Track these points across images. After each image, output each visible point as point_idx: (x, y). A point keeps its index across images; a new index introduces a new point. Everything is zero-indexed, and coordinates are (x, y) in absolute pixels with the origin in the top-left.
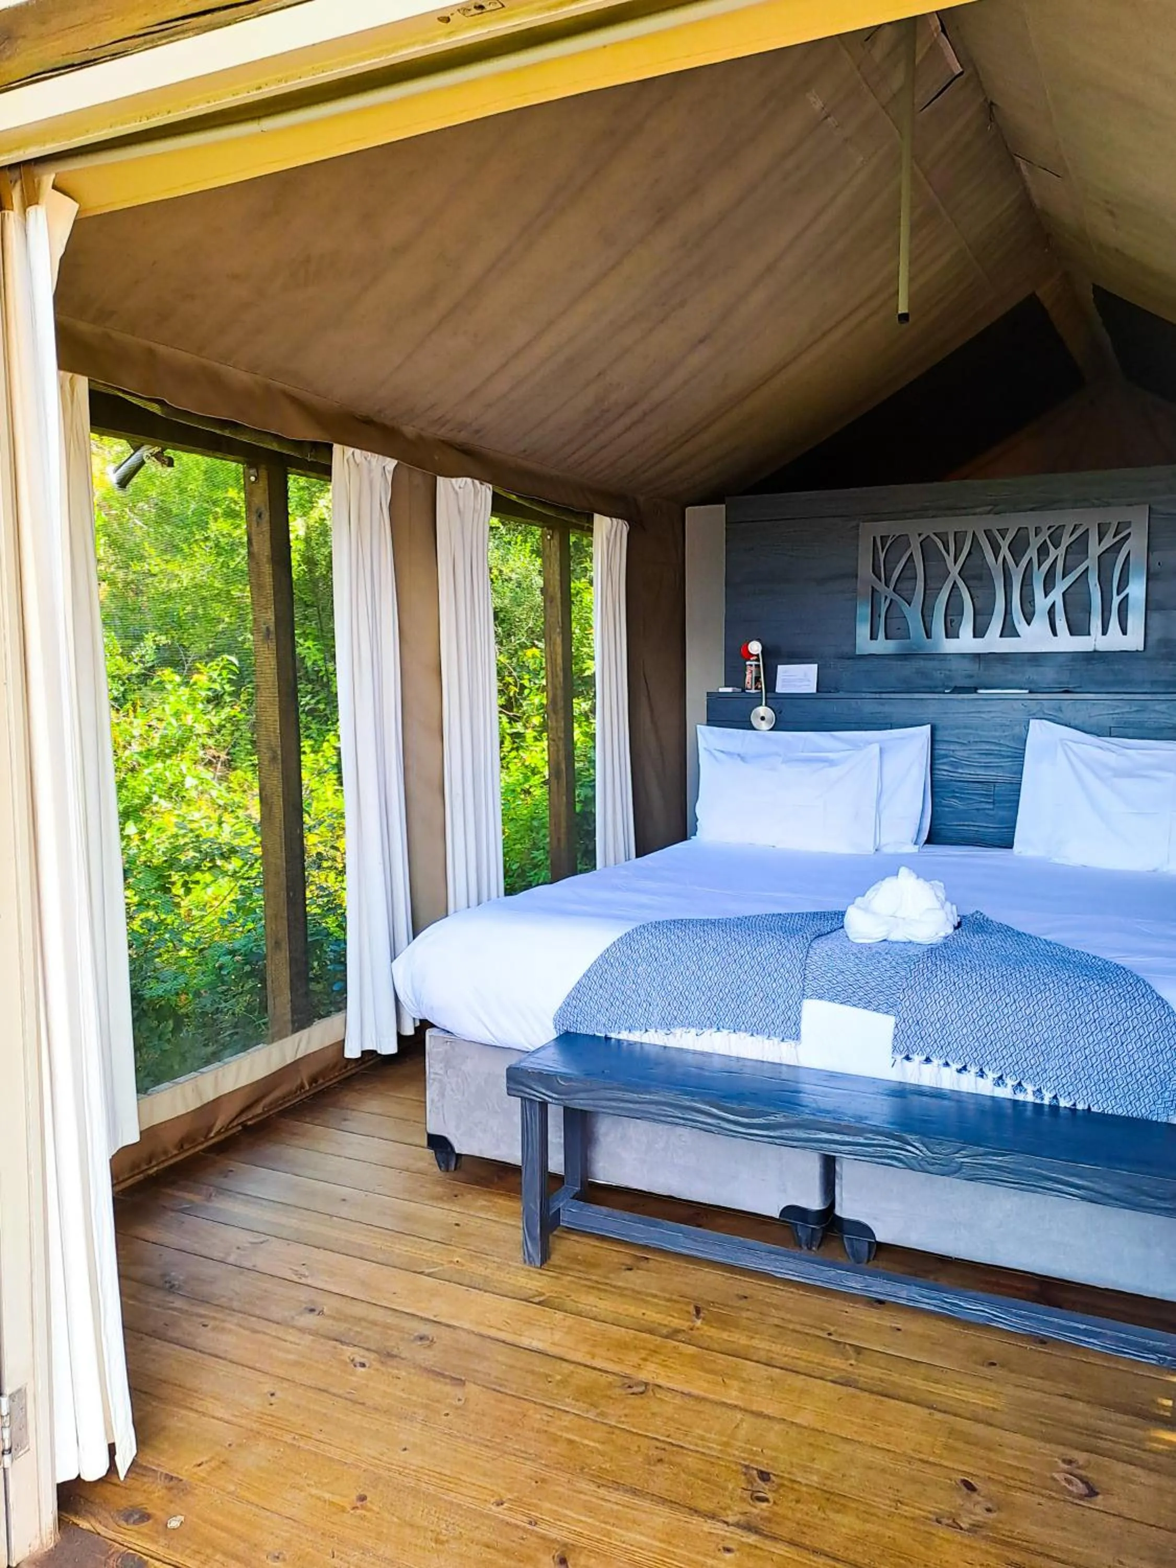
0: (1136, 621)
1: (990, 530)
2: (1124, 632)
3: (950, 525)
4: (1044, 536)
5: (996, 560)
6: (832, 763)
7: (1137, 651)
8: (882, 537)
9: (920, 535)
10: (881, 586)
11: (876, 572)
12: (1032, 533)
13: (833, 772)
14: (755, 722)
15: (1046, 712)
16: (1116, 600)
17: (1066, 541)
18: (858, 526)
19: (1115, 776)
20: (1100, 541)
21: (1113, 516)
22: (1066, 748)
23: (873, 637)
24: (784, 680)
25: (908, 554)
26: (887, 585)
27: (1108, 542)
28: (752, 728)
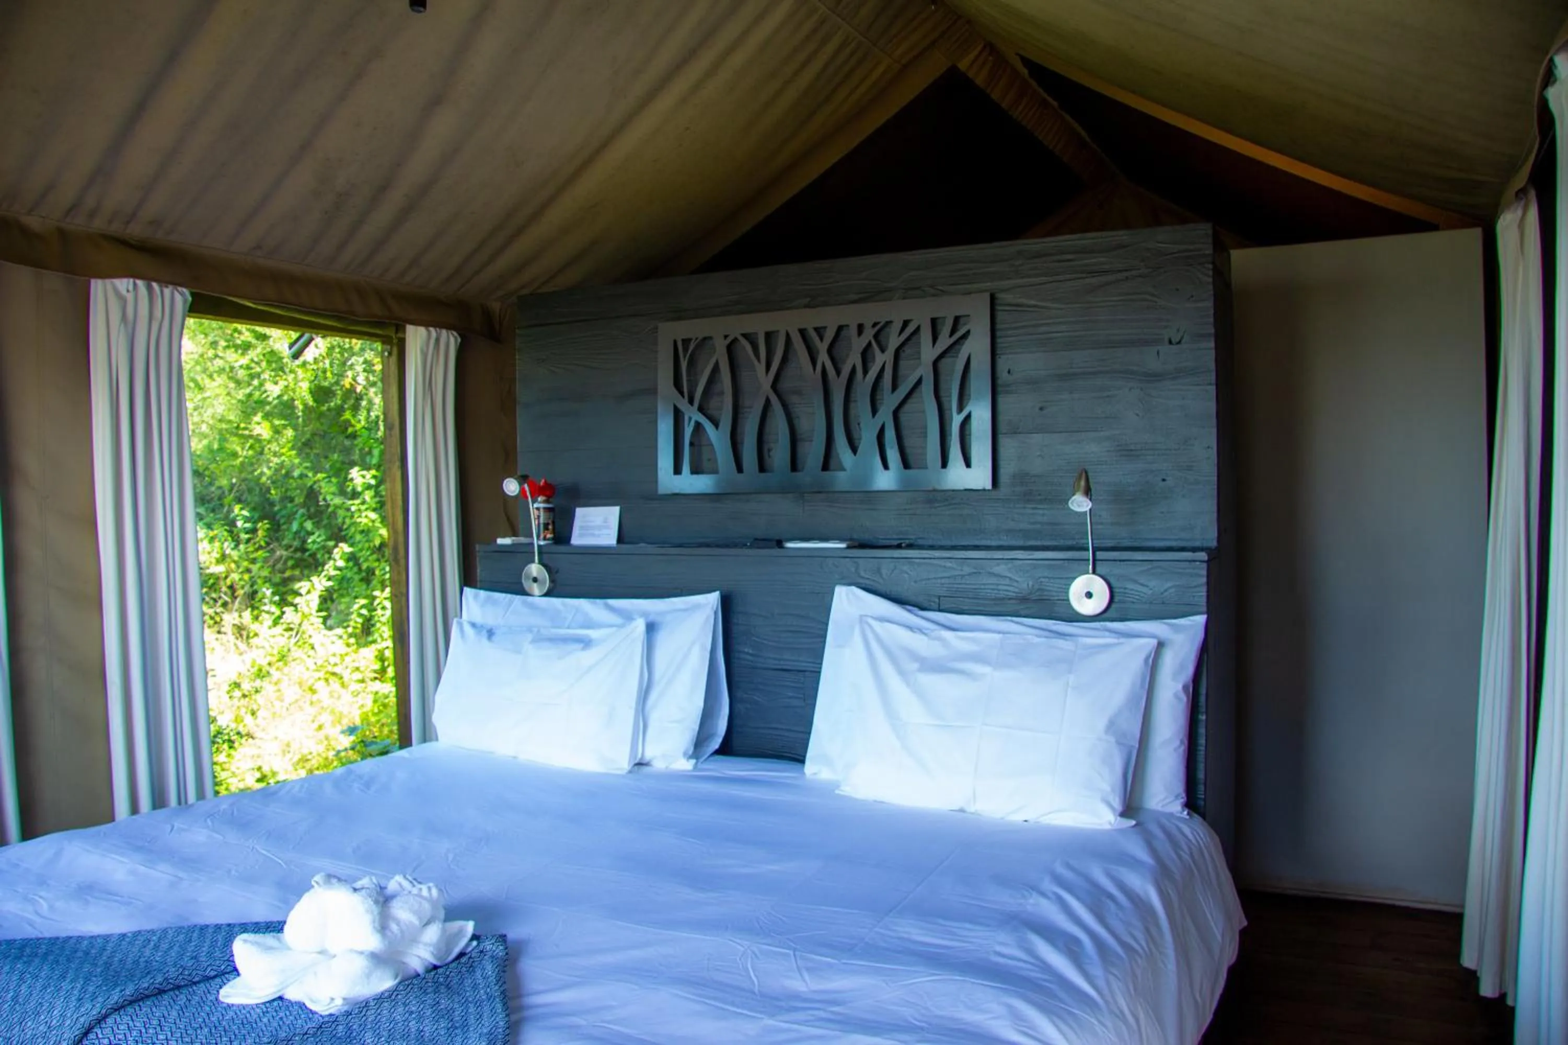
0: (981, 450)
1: (805, 329)
2: (968, 465)
3: (758, 324)
4: (869, 334)
5: (814, 369)
6: (586, 643)
7: (984, 490)
8: (683, 340)
9: (726, 337)
10: (683, 405)
11: (678, 384)
12: (853, 330)
13: (587, 657)
14: (527, 584)
15: (862, 574)
16: (956, 420)
17: (894, 342)
18: (657, 328)
19: (920, 670)
20: (935, 339)
21: (947, 309)
22: (866, 627)
23: (677, 470)
24: (582, 528)
25: (713, 361)
26: (691, 402)
27: (945, 341)
28: (523, 592)
